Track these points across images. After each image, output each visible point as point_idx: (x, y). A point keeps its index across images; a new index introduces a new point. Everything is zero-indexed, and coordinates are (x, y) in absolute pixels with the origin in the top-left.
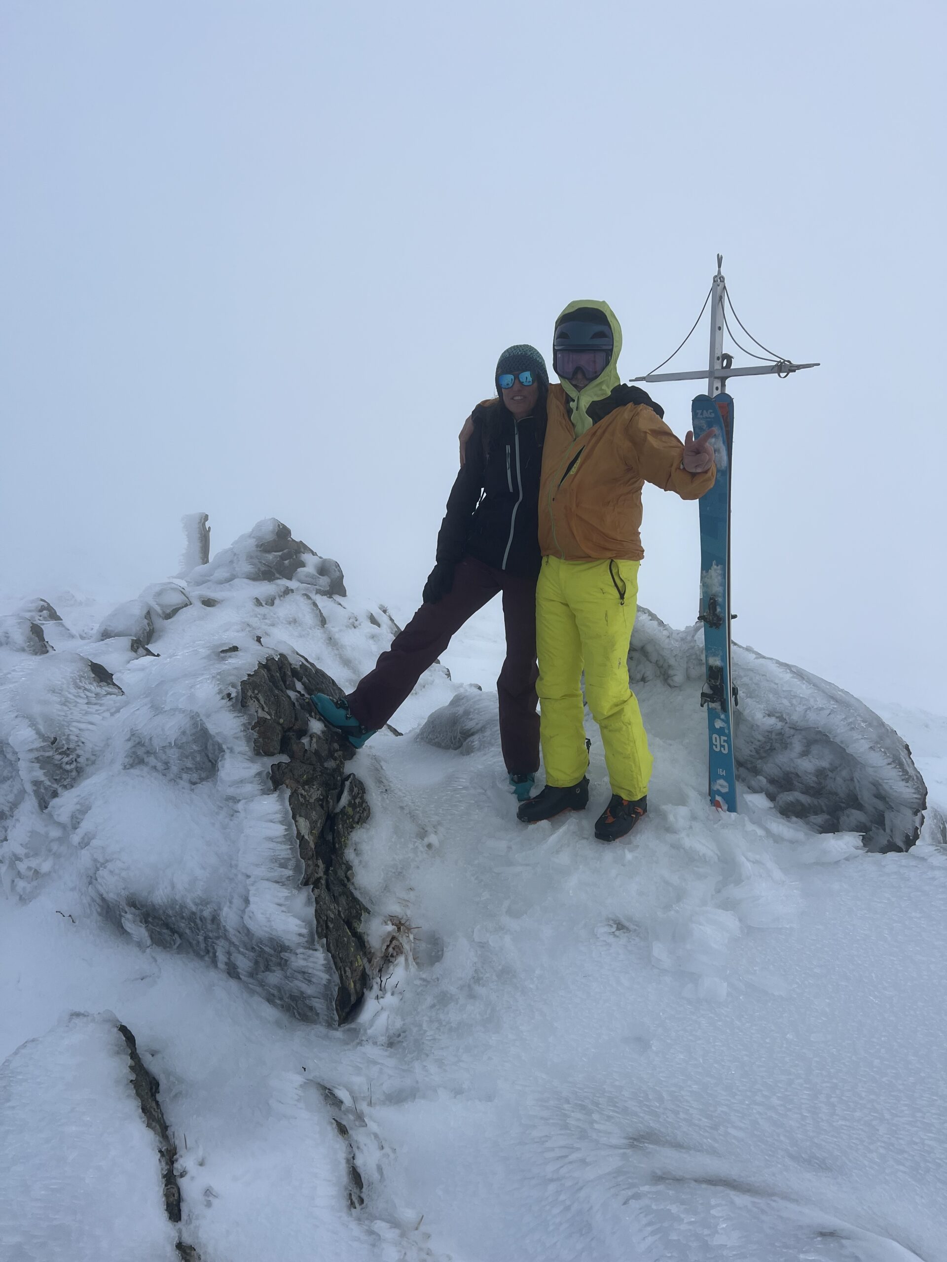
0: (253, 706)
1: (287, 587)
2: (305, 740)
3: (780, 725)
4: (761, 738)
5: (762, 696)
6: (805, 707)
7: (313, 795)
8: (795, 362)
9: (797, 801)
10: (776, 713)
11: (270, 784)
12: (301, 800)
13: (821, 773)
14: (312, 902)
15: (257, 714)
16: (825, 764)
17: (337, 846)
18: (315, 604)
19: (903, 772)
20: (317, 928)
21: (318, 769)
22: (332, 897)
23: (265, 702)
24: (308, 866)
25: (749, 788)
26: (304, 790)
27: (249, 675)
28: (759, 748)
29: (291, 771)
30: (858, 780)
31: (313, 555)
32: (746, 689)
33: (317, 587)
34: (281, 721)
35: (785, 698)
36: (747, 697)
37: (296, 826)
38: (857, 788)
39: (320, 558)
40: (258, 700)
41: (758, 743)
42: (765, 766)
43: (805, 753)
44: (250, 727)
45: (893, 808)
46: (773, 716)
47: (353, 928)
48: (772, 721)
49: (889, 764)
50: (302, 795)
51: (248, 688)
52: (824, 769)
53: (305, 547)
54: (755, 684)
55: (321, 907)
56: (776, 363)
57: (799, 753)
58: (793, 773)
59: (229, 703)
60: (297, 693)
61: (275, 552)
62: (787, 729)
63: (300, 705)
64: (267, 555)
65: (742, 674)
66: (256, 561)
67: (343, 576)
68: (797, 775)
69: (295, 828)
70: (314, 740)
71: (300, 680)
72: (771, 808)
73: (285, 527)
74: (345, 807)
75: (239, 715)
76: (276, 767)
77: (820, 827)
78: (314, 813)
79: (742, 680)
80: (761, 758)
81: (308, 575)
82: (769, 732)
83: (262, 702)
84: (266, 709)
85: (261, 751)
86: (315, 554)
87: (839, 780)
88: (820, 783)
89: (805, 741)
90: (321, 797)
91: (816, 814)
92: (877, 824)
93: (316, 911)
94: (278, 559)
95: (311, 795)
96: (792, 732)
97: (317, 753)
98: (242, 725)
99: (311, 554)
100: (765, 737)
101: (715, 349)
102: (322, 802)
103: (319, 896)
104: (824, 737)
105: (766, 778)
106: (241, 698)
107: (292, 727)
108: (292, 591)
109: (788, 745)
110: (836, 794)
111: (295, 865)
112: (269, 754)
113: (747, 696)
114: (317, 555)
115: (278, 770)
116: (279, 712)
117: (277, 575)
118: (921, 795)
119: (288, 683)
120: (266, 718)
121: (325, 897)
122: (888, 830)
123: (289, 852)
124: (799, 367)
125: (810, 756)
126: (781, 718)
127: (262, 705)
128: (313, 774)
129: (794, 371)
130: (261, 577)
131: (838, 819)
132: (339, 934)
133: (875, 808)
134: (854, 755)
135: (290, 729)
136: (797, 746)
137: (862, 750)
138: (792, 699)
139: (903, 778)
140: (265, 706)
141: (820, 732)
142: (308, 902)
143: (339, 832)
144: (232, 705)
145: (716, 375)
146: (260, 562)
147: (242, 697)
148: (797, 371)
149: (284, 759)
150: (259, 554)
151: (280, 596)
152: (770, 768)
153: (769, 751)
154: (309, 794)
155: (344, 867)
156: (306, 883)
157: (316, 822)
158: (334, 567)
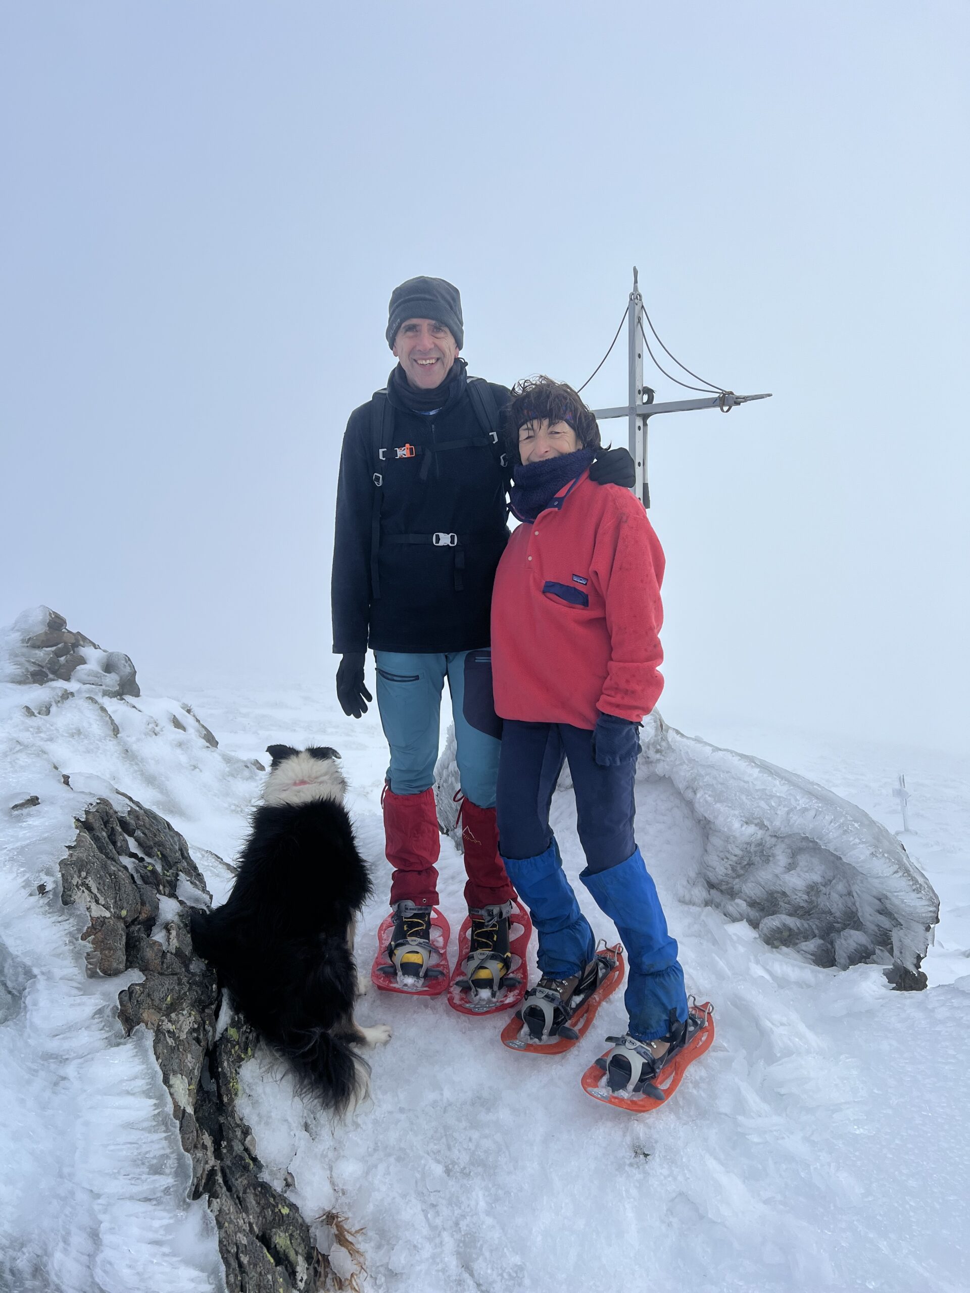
0: (82, 898)
1: (66, 690)
2: (159, 936)
3: (760, 833)
4: (738, 852)
5: (734, 798)
6: (786, 809)
7: (184, 1026)
8: (737, 393)
9: (784, 925)
10: (753, 818)
11: (119, 1026)
12: (170, 1042)
13: (812, 889)
14: (213, 1228)
15: (90, 912)
16: (816, 877)
17: (225, 1100)
18: (103, 709)
19: (913, 881)
20: (227, 1276)
21: (185, 980)
22: (237, 1201)
23: (98, 889)
24: (197, 1161)
25: (725, 915)
26: (170, 1021)
27: (69, 847)
28: (735, 864)
29: (149, 995)
30: (858, 894)
31: (96, 648)
32: (712, 791)
33: (103, 687)
34: (124, 913)
35: (760, 798)
36: (716, 802)
37: (171, 1094)
38: (857, 904)
39: (104, 651)
40: (89, 889)
41: (735, 859)
42: (744, 887)
43: (791, 867)
44: (80, 936)
45: (902, 925)
46: (752, 823)
47: (273, 1246)
48: (751, 829)
49: (896, 872)
50: (169, 1032)
51: (72, 872)
52: (816, 884)
53: (84, 639)
54: (722, 784)
55: (226, 1232)
56: (718, 394)
57: (785, 867)
58: (778, 892)
59: (44, 901)
60: (133, 859)
61: (47, 647)
62: (768, 838)
63: (142, 877)
64: (37, 652)
65: (703, 773)
66: (23, 660)
67: (135, 672)
68: (784, 894)
69: (169, 1099)
70: (174, 933)
71: (131, 834)
72: (755, 938)
73: (57, 616)
74: (226, 1030)
75: (60, 919)
76: (128, 995)
77: (811, 955)
78: (189, 1056)
79: (705, 780)
80: (739, 876)
81: (91, 673)
82: (748, 843)
83: (95, 891)
84: (102, 901)
85: (98, 970)
86: (97, 646)
87: (835, 896)
88: (811, 902)
89: (789, 851)
90: (196, 1026)
91: (806, 939)
92: (881, 946)
93: (220, 1242)
94: (51, 656)
95: (181, 1027)
96: (774, 840)
97: (179, 953)
98: (67, 934)
99: (92, 647)
100: (742, 851)
101: (635, 380)
102: (198, 1031)
103: (220, 1211)
104: (811, 844)
105: (745, 900)
106: (62, 889)
107: (138, 917)
108: (72, 694)
109: (771, 859)
110: (830, 913)
111: (176, 1165)
112: (111, 973)
113: (715, 800)
114: (100, 649)
115: (130, 1000)
116: (120, 900)
117: (51, 676)
118: (935, 907)
119: (119, 844)
120: (105, 917)
121: (229, 1210)
122: (896, 952)
123: (165, 1143)
124: (746, 399)
125: (798, 869)
126: (761, 825)
127: (96, 896)
128: (180, 991)
129: (739, 404)
130: (30, 678)
131: (832, 943)
132: (259, 1270)
133: (878, 926)
134: (854, 864)
135: (133, 922)
136: (782, 859)
137: (862, 857)
138: (769, 799)
139: (914, 887)
140: (98, 895)
141: (806, 839)
142: (206, 1230)
143: (225, 1074)
144: (49, 904)
145: (639, 412)
146: (29, 661)
147: (64, 887)
148: (741, 404)
149: (135, 977)
150: (25, 650)
151: (57, 702)
152: (750, 889)
153: (747, 867)
154: (178, 1027)
155: (239, 1133)
156: (196, 1195)
157: (192, 1071)
158: (123, 662)
